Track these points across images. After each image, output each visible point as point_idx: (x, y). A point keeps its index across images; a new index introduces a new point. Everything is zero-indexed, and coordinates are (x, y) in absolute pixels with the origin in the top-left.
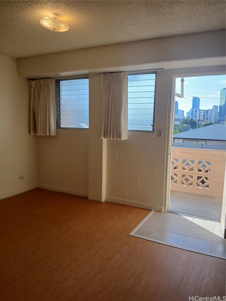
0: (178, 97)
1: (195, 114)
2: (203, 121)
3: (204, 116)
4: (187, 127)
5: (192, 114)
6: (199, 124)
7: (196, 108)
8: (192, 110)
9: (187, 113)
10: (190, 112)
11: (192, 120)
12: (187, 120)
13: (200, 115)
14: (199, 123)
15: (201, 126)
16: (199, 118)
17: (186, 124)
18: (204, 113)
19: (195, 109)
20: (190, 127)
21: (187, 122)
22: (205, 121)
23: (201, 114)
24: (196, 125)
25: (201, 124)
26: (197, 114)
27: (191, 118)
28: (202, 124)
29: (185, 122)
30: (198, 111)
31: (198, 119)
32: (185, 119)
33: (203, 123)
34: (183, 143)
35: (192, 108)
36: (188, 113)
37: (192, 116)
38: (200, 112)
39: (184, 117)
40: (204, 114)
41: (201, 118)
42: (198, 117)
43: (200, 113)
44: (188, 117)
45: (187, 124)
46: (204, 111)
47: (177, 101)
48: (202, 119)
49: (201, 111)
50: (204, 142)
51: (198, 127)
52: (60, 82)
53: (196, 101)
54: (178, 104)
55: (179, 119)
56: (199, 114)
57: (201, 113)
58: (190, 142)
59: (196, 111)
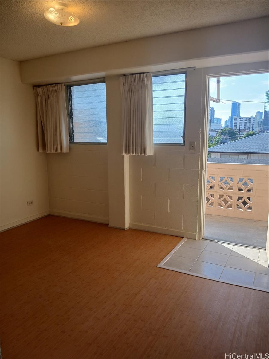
0: (213, 102)
1: (235, 123)
2: (244, 130)
3: (246, 125)
4: (225, 138)
5: (231, 123)
6: (239, 135)
7: (236, 115)
8: (231, 118)
9: (225, 121)
10: (228, 120)
11: (231, 129)
12: (225, 130)
13: (241, 124)
14: (240, 133)
15: (242, 137)
16: (240, 127)
17: (224, 135)
18: (246, 121)
19: (234, 117)
20: (229, 138)
21: (226, 133)
22: (246, 130)
23: (242, 123)
24: (236, 136)
25: (242, 134)
26: (237, 123)
27: (229, 127)
28: (243, 134)
29: (223, 132)
30: (238, 119)
31: (238, 128)
32: (222, 129)
33: (244, 133)
34: (221, 157)
35: (231, 116)
36: (226, 121)
37: (232, 126)
38: (241, 120)
39: (221, 126)
40: (246, 123)
41: (242, 127)
42: (238, 126)
43: (241, 122)
44: (227, 126)
45: (225, 134)
46: (246, 118)
47: (213, 108)
48: (243, 128)
49: (242, 118)
50: (246, 156)
51: (238, 138)
52: (72, 87)
53: (236, 107)
54: (214, 111)
55: (216, 129)
56: (240, 123)
57: (242, 121)
58: (230, 157)
59: (236, 119)
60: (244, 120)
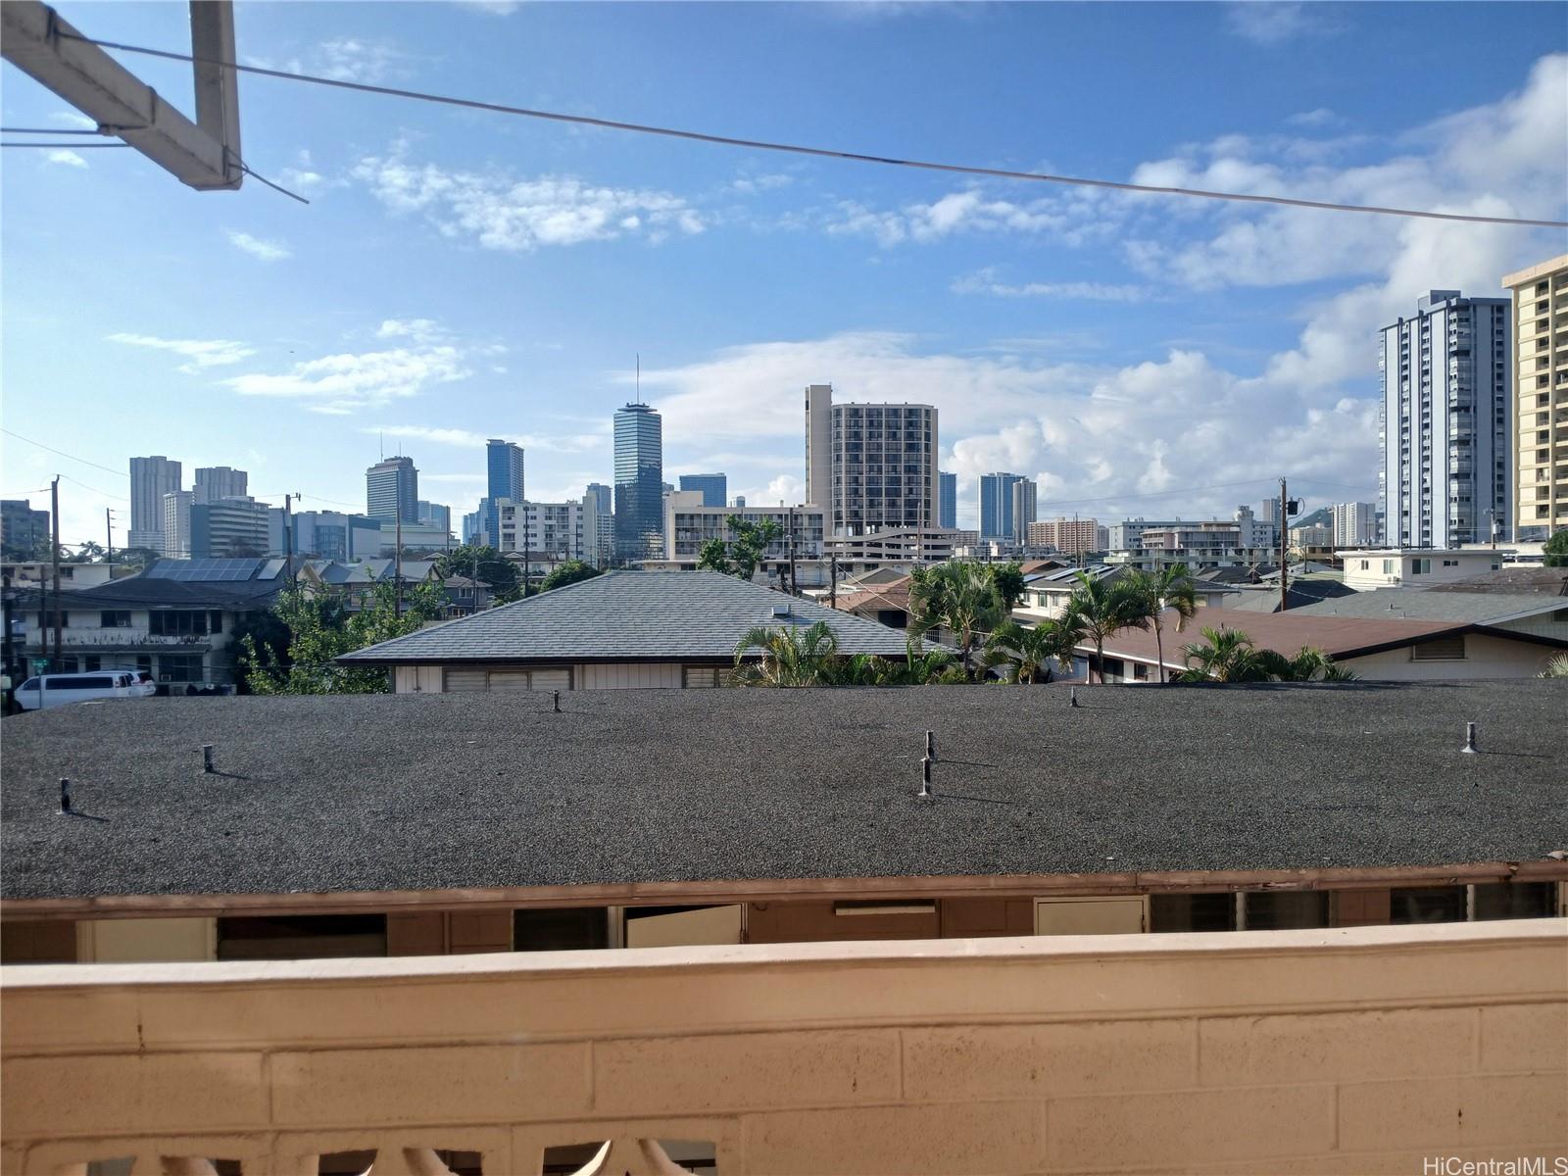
1: (505, 527)
2: (545, 557)
3: (551, 536)
4: (470, 590)
5: (491, 525)
6: (527, 573)
7: (509, 496)
8: (489, 505)
9: (466, 517)
10: (478, 513)
11: (491, 553)
12: (465, 555)
13: (530, 531)
14: (530, 567)
15: (537, 585)
16: (527, 544)
17: (462, 575)
18: (550, 518)
19: (502, 502)
20: (487, 589)
21: (470, 567)
22: (554, 556)
23: (534, 526)
24: (513, 577)
25: (536, 574)
26: (513, 526)
27: (485, 542)
28: (542, 573)
29: (459, 562)
30: (519, 510)
31: (520, 547)
32: (454, 549)
33: (547, 569)
35: (486, 496)
36: (469, 519)
37: (494, 537)
38: (530, 513)
39: (450, 538)
40: (550, 526)
41: (535, 544)
42: (520, 541)
43: (530, 522)
44: (474, 539)
45: (467, 573)
46: (549, 508)
47: (410, 461)
48: (540, 548)
49: (535, 510)
50: (564, 675)
51: (524, 586)
53: (504, 463)
54: (415, 472)
55: (429, 548)
56: (527, 527)
57: (535, 518)
59: (509, 511)
60: (540, 513)
